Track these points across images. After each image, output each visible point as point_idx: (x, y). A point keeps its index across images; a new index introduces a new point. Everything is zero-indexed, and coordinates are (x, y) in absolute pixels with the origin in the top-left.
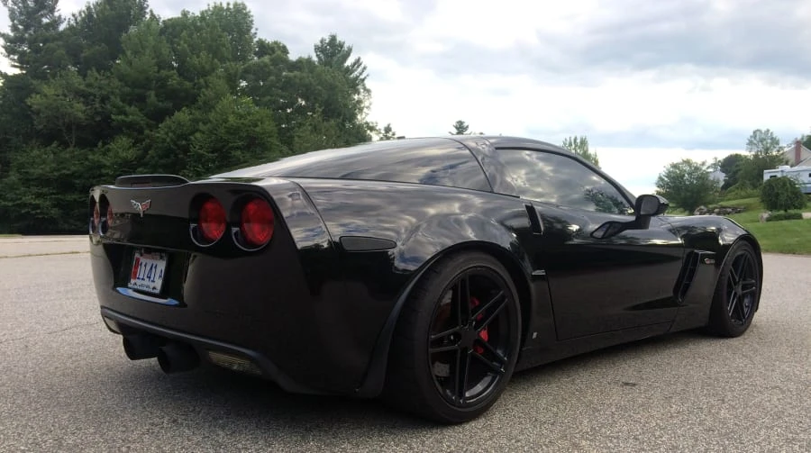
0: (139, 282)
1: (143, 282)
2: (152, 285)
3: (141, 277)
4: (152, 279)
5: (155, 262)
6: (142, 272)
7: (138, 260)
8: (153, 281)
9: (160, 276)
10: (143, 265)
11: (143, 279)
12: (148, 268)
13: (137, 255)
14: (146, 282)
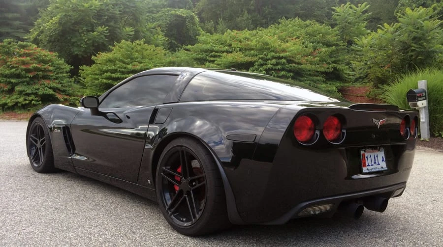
0: (370, 168)
1: (372, 167)
2: (379, 167)
3: (370, 164)
4: (377, 163)
5: (376, 154)
6: (368, 161)
7: (364, 155)
8: (379, 164)
9: (383, 160)
10: (369, 157)
11: (372, 165)
12: (373, 158)
13: (362, 152)
14: (375, 166)
